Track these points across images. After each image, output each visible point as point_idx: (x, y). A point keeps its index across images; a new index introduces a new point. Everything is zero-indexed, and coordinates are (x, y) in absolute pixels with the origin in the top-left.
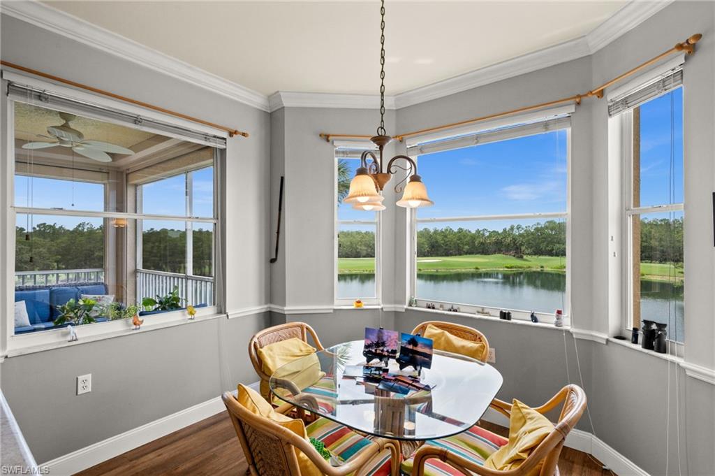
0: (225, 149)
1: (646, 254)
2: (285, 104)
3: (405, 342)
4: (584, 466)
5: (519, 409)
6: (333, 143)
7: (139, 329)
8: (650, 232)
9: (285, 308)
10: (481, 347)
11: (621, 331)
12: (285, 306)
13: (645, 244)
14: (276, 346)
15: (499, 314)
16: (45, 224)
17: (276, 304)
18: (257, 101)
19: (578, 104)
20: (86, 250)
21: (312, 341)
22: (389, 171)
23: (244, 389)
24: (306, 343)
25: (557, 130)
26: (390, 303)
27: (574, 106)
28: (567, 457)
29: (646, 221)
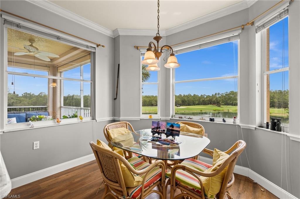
0: (95, 52)
1: (272, 105)
2: (120, 34)
3: (168, 126)
4: (245, 181)
5: (217, 152)
6: (140, 50)
7: (59, 124)
8: (274, 96)
9: (120, 118)
10: (201, 130)
11: (261, 124)
12: (120, 117)
13: (271, 101)
14: (115, 130)
15: (209, 119)
16: (27, 93)
17: (116, 117)
18: (108, 33)
19: (243, 29)
20: (43, 103)
21: (131, 129)
22: (161, 51)
23: (100, 141)
24: (128, 130)
25: (233, 41)
26: (163, 116)
27: (241, 30)
28: (238, 178)
29: (272, 91)
